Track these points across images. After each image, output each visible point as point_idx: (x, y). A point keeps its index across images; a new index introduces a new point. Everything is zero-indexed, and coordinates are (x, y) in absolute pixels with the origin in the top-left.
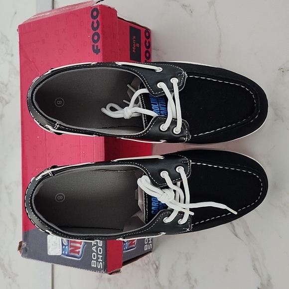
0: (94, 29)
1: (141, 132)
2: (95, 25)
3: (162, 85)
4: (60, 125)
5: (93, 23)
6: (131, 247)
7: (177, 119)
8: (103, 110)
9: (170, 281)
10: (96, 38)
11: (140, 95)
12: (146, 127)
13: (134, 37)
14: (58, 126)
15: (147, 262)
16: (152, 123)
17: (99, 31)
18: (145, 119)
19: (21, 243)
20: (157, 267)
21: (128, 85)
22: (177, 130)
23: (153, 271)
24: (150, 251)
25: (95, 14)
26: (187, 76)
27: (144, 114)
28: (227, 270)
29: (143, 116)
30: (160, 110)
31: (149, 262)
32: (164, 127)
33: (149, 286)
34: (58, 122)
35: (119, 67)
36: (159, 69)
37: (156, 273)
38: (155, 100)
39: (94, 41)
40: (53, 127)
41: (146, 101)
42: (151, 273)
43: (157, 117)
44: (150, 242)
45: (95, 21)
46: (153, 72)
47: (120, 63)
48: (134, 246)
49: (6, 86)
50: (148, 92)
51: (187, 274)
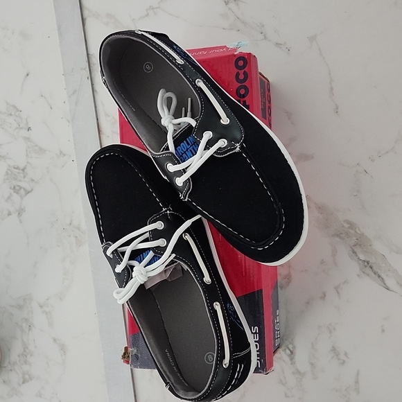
0: (239, 80)
5: (238, 74)
9: (312, 364)
10: (242, 91)
13: (262, 90)
20: (292, 352)
23: (287, 359)
25: (241, 63)
28: (383, 331)
30: (185, 152)
33: (285, 378)
37: (292, 359)
42: (284, 361)
45: (241, 72)
49: (23, 170)
51: (334, 349)
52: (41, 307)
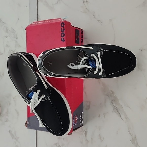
0: (62, 31)
1: (86, 75)
2: (63, 30)
3: (93, 55)
4: (53, 74)
5: (62, 29)
6: (75, 123)
7: (100, 69)
8: (68, 66)
9: (92, 139)
10: (63, 35)
11: (84, 59)
12: (88, 73)
13: (77, 33)
14: (53, 75)
15: (81, 130)
16: (90, 71)
17: (64, 32)
18: (87, 70)
19: (26, 122)
20: (86, 133)
21: (78, 55)
22: (101, 73)
23: (84, 135)
24: (82, 126)
25: (63, 25)
26: (103, 51)
27: (87, 68)
28: (117, 133)
29: (86, 68)
30: (93, 66)
31: (82, 131)
32: (95, 73)
33: (82, 141)
34: (53, 73)
35: (75, 48)
36: (91, 48)
37: (86, 135)
38: (90, 61)
39: (62, 36)
40: (50, 75)
41: (87, 62)
43: (92, 69)
44: (82, 122)
45: (63, 28)
46: (89, 50)
47: (75, 47)
48: (76, 123)
50: (88, 58)
51: (100, 136)
52: (13, 98)
